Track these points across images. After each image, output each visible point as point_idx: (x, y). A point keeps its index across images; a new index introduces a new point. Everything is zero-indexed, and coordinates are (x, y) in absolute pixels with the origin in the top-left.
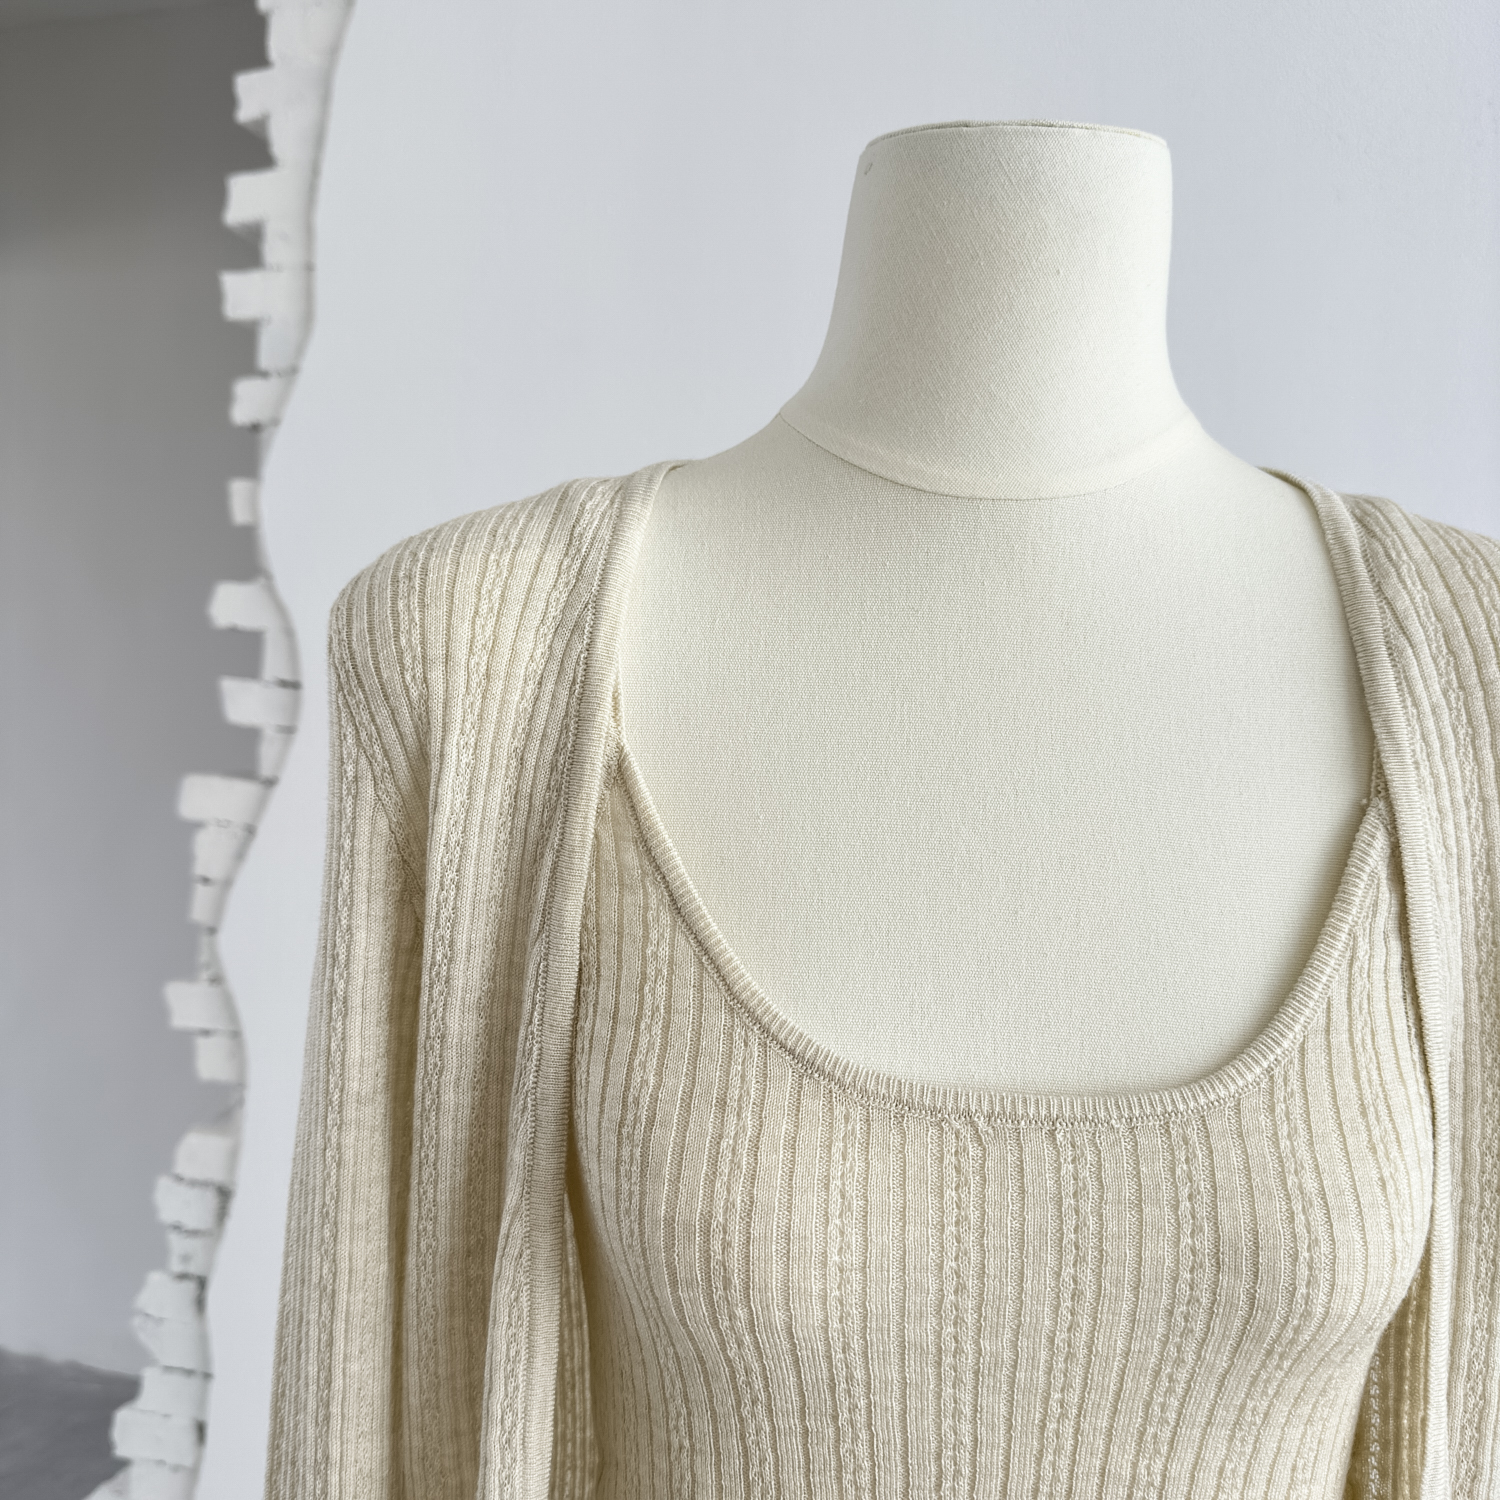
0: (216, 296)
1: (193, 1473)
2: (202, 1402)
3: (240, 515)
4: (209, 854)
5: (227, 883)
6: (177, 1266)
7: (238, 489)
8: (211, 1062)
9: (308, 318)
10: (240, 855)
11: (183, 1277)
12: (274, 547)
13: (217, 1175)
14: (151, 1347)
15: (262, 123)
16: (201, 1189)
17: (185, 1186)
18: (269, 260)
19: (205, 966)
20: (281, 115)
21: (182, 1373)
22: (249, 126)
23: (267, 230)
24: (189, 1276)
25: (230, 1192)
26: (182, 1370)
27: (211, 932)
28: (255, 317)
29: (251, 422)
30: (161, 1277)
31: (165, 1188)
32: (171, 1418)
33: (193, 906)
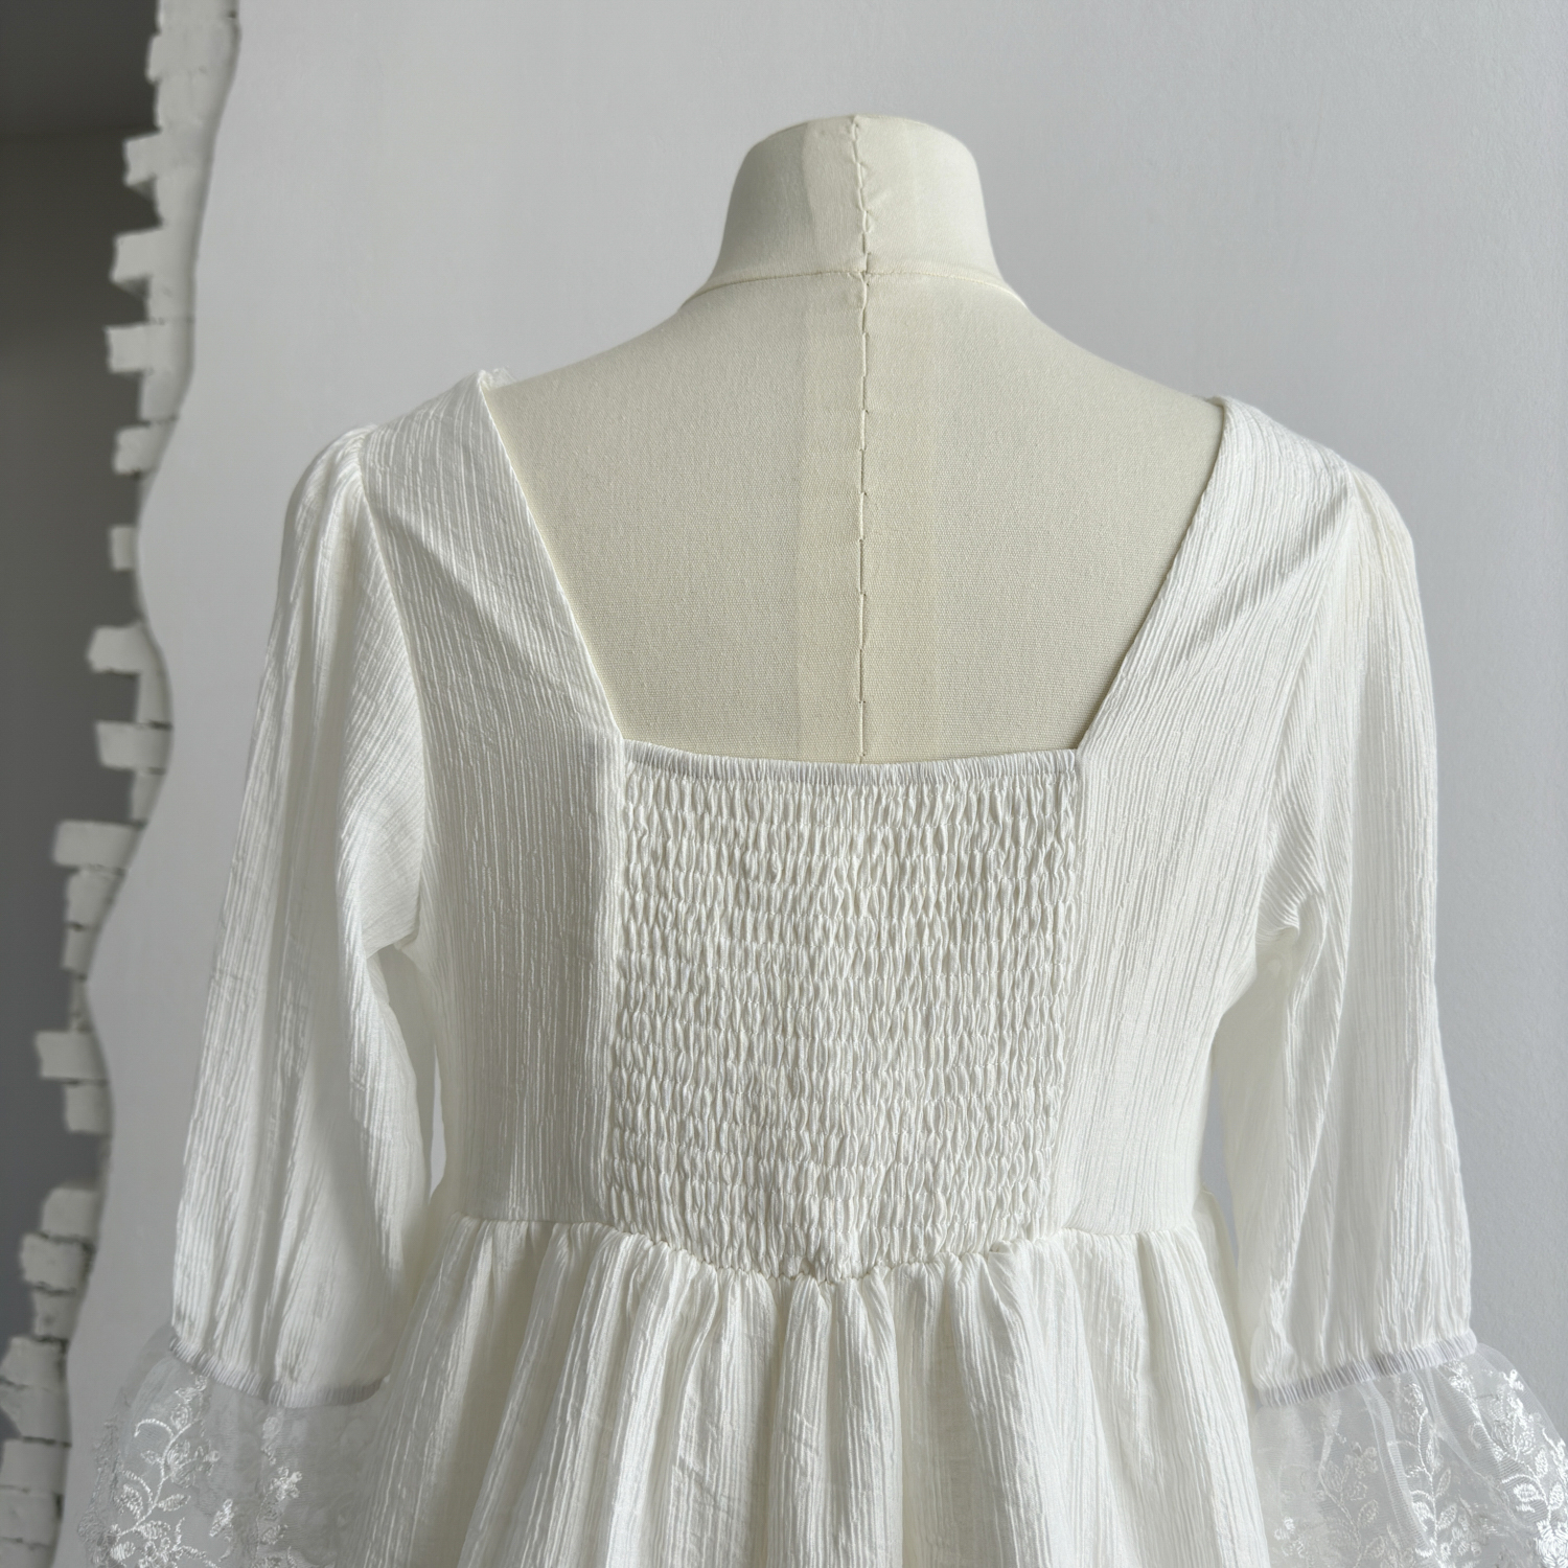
0: (102, 350)
1: (50, 1550)
2: (59, 1473)
3: (119, 561)
4: (80, 899)
5: (99, 926)
6: (40, 1329)
7: (118, 534)
8: (78, 1115)
9: (186, 367)
10: (109, 901)
11: (46, 1340)
12: (152, 592)
13: (83, 1233)
14: (15, 1417)
15: (149, 185)
16: (66, 1245)
17: (51, 1243)
18: (150, 314)
19: (75, 1014)
20: (166, 177)
21: (42, 1444)
22: (137, 187)
23: (151, 285)
24: (51, 1339)
25: (94, 1247)
26: (42, 1439)
27: (82, 978)
28: (139, 369)
29: (133, 469)
30: (25, 1341)
31: (32, 1246)
32: (30, 1495)
33: (66, 954)
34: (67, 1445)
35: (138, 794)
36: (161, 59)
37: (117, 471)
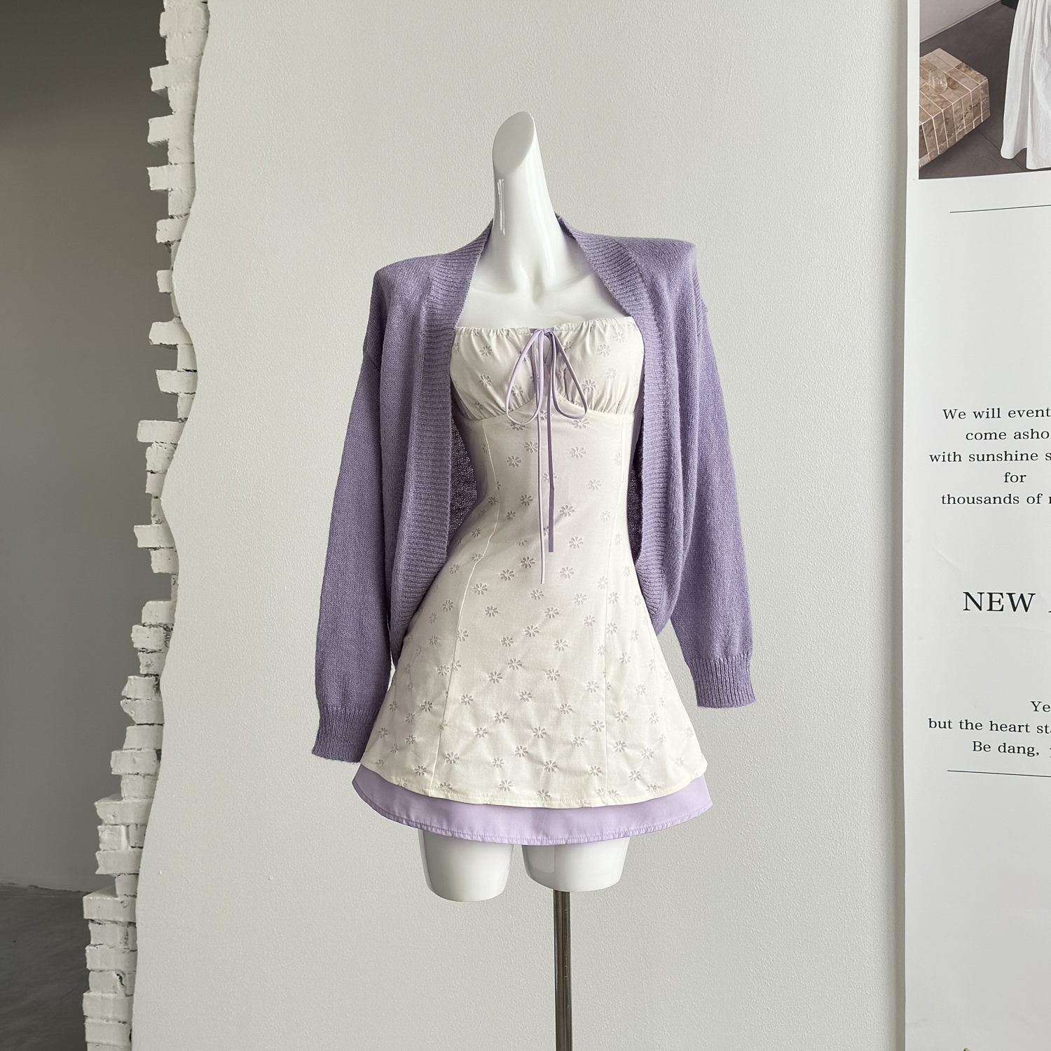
0: (147, 180)
1: (154, 776)
2: (159, 738)
4: (154, 459)
5: (166, 471)
6: (143, 671)
7: (161, 275)
8: (158, 564)
9: (194, 188)
10: (170, 458)
11: (146, 675)
12: (182, 303)
13: (164, 622)
14: (132, 716)
15: (165, 92)
16: (155, 629)
17: (147, 628)
18: (169, 160)
19: (155, 516)
20: (173, 87)
21: (147, 726)
22: (158, 93)
23: (169, 144)
24: (151, 675)
25: (170, 628)
26: (147, 724)
27: (157, 497)
28: (165, 188)
29: (166, 241)
30: (136, 677)
31: (137, 631)
32: (142, 751)
33: (147, 486)
34: (162, 725)
35: (181, 406)
36: (166, 25)
37: (158, 242)
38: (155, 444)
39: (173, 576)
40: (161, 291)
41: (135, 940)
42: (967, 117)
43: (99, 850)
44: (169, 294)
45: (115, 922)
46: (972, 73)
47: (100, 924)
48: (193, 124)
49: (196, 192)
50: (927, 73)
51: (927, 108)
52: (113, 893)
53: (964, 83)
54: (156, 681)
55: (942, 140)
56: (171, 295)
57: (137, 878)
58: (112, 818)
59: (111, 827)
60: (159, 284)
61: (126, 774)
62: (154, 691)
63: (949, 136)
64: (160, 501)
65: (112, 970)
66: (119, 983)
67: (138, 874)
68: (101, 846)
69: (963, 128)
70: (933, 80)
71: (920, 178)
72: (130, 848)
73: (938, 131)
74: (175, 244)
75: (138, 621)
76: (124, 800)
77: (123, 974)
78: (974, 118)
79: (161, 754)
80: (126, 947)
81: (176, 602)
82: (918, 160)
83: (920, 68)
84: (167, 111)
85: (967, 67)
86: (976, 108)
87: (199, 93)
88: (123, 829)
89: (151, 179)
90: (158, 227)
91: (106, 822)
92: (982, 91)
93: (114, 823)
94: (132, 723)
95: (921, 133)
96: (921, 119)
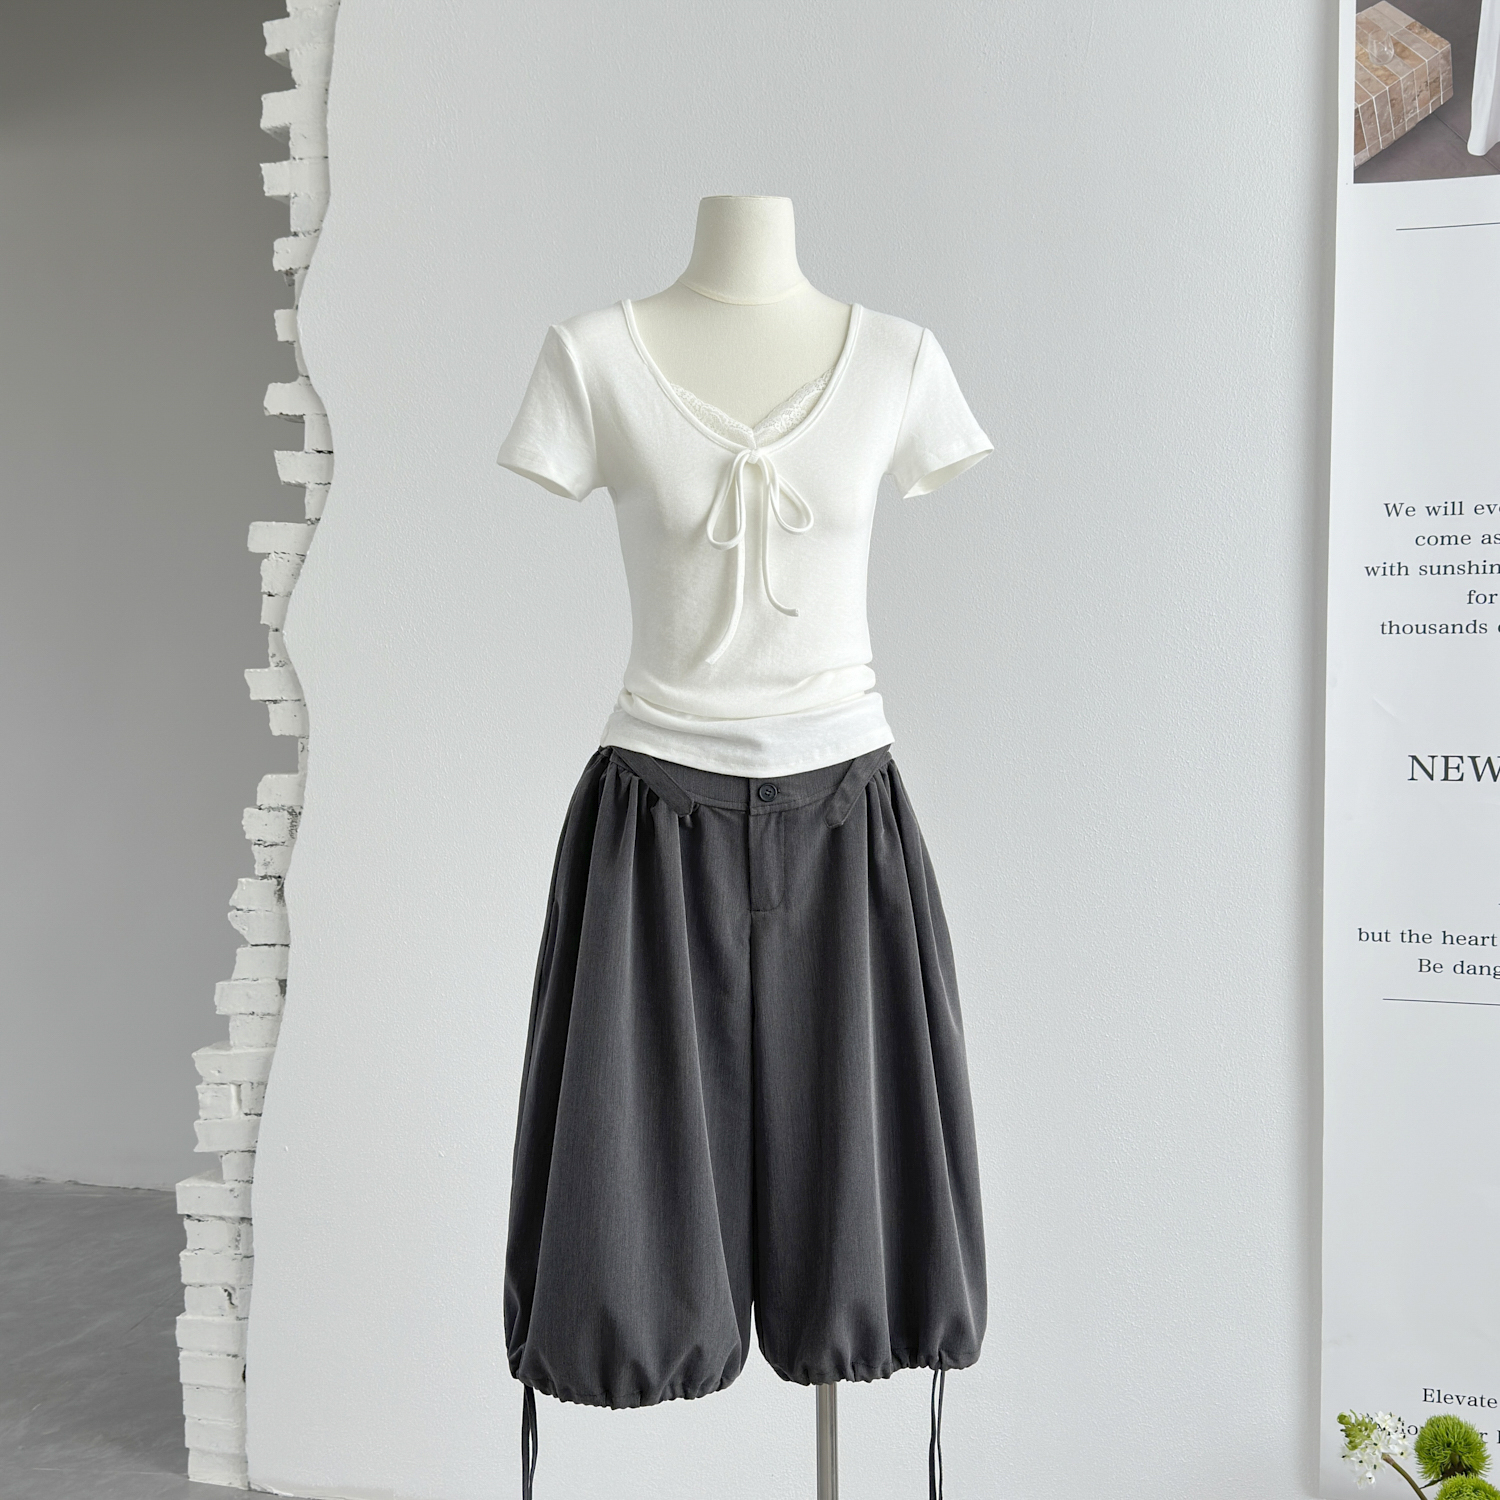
0: (261, 181)
1: (279, 1013)
2: (284, 964)
3: (283, 336)
4: (272, 575)
5: (289, 594)
6: (259, 870)
7: (281, 316)
8: (280, 723)
9: (327, 193)
10: (296, 575)
11: (264, 877)
12: (310, 356)
13: (288, 802)
14: (242, 932)
15: (285, 56)
16: (276, 812)
17: (266, 811)
18: (293, 153)
19: (274, 655)
20: (296, 50)
21: (266, 947)
22: (274, 58)
23: (291, 130)
24: (270, 876)
25: (298, 812)
26: (266, 945)
27: (277, 630)
28: (285, 193)
29: (288, 268)
30: (250, 880)
31: (250, 817)
32: (259, 981)
33: (263, 614)
34: (287, 945)
35: (311, 501)
37: (276, 269)
38: (273, 555)
39: (300, 740)
40: (281, 338)
41: (250, 1241)
42: (1421, 96)
43: (199, 1118)
44: (292, 343)
45: (221, 1218)
46: (1428, 36)
47: (199, 1221)
48: (326, 103)
49: (332, 200)
50: (1366, 35)
51: (1366, 83)
52: (218, 1176)
53: (1417, 50)
54: (278, 885)
55: (1386, 129)
56: (296, 345)
57: (253, 1157)
58: (217, 1074)
59: (215, 1086)
60: (277, 329)
61: (236, 1014)
62: (275, 902)
63: (1396, 123)
64: (282, 635)
65: (216, 1284)
66: (227, 1302)
67: (254, 1152)
68: (200, 1113)
69: (1416, 112)
70: (1375, 46)
71: (1355, 182)
72: (242, 1116)
73: (1381, 116)
74: (301, 272)
75: (252, 802)
76: (233, 1051)
77: (234, 1289)
78: (1432, 97)
79: (286, 986)
80: (238, 1252)
81: (305, 775)
82: (1353, 156)
83: (1357, 28)
84: (290, 84)
85: (1421, 28)
86: (1434, 85)
87: (334, 57)
88: (233, 1089)
89: (265, 180)
90: (275, 248)
91: (207, 1079)
92: (1442, 61)
93: (219, 1082)
94: (243, 942)
95: (1357, 119)
96: (1358, 99)
